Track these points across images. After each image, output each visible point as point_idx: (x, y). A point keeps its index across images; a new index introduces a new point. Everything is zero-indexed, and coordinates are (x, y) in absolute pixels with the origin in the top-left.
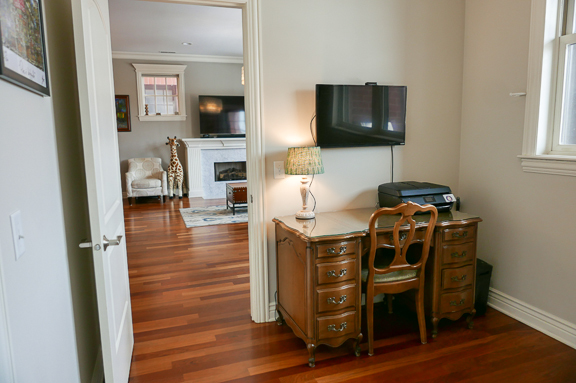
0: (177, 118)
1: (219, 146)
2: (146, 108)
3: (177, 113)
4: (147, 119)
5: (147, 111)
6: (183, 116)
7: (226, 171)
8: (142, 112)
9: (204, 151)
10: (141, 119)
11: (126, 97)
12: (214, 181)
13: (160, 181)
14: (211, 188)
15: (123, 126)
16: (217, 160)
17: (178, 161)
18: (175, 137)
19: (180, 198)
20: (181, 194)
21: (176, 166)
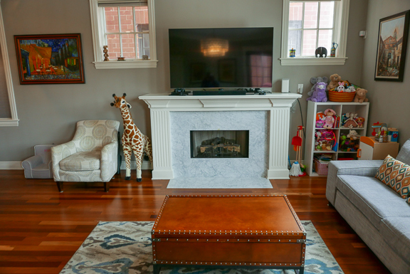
0: (146, 65)
1: (197, 107)
2: (105, 51)
3: (145, 58)
4: (106, 66)
5: (106, 55)
6: (153, 62)
7: (210, 142)
8: (100, 57)
9: (175, 114)
10: (97, 67)
11: (77, 37)
12: (190, 157)
13: (98, 161)
14: (184, 167)
15: (75, 76)
16: (194, 127)
17: (134, 129)
18: (125, 95)
19: (138, 181)
20: (139, 175)
21: (131, 136)
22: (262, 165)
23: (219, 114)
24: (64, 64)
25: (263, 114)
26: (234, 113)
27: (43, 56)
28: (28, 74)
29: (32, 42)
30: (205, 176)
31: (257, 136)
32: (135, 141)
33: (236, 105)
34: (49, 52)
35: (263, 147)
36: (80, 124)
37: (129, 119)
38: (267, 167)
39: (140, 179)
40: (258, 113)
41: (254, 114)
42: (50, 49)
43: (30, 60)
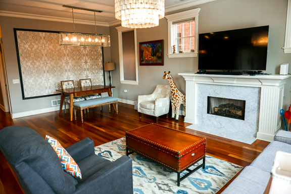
0: (192, 55)
1: (211, 82)
2: (174, 48)
4: (174, 56)
5: (174, 50)
6: (195, 53)
9: (200, 85)
10: (169, 57)
11: (161, 42)
12: (206, 112)
13: (154, 105)
14: (203, 118)
15: (160, 62)
16: (210, 94)
17: (175, 91)
18: (169, 72)
19: (177, 121)
20: (177, 118)
21: (173, 95)
22: (255, 128)
23: (225, 87)
24: (156, 56)
25: (257, 90)
26: (236, 88)
27: (149, 52)
28: (143, 61)
29: (145, 45)
30: (215, 127)
31: (252, 106)
32: (175, 98)
33: (235, 82)
34: (150, 50)
35: (256, 115)
36: (158, 86)
37: (173, 85)
38: (258, 130)
39: (177, 120)
40: (252, 89)
41: (250, 89)
42: (151, 48)
43: (144, 54)
